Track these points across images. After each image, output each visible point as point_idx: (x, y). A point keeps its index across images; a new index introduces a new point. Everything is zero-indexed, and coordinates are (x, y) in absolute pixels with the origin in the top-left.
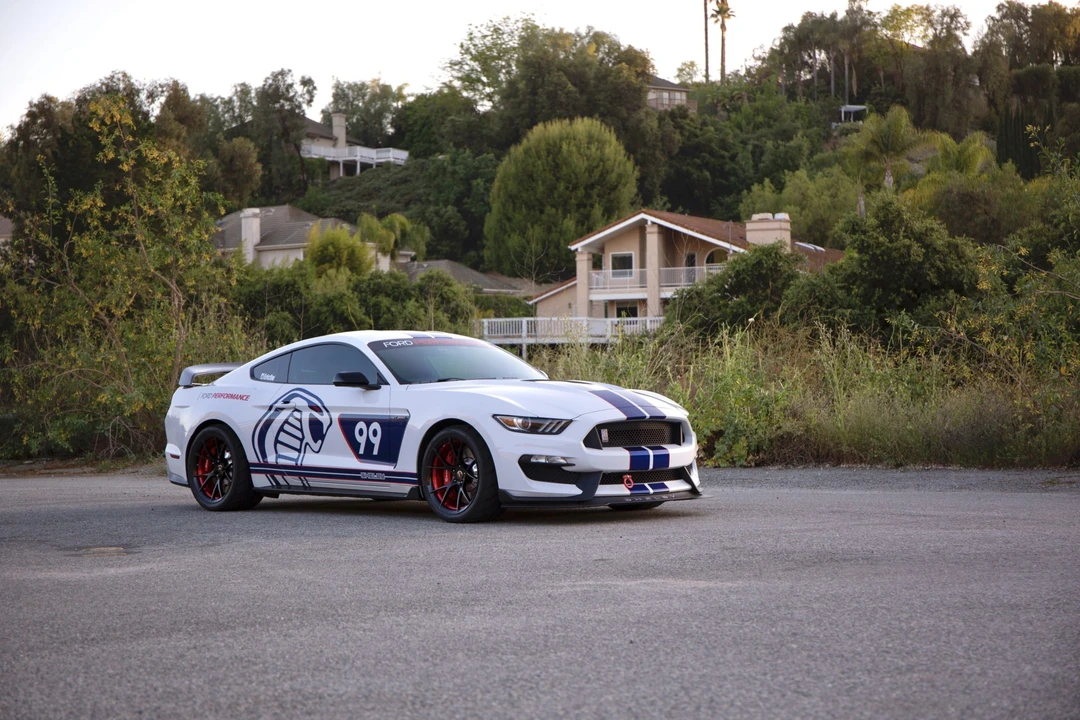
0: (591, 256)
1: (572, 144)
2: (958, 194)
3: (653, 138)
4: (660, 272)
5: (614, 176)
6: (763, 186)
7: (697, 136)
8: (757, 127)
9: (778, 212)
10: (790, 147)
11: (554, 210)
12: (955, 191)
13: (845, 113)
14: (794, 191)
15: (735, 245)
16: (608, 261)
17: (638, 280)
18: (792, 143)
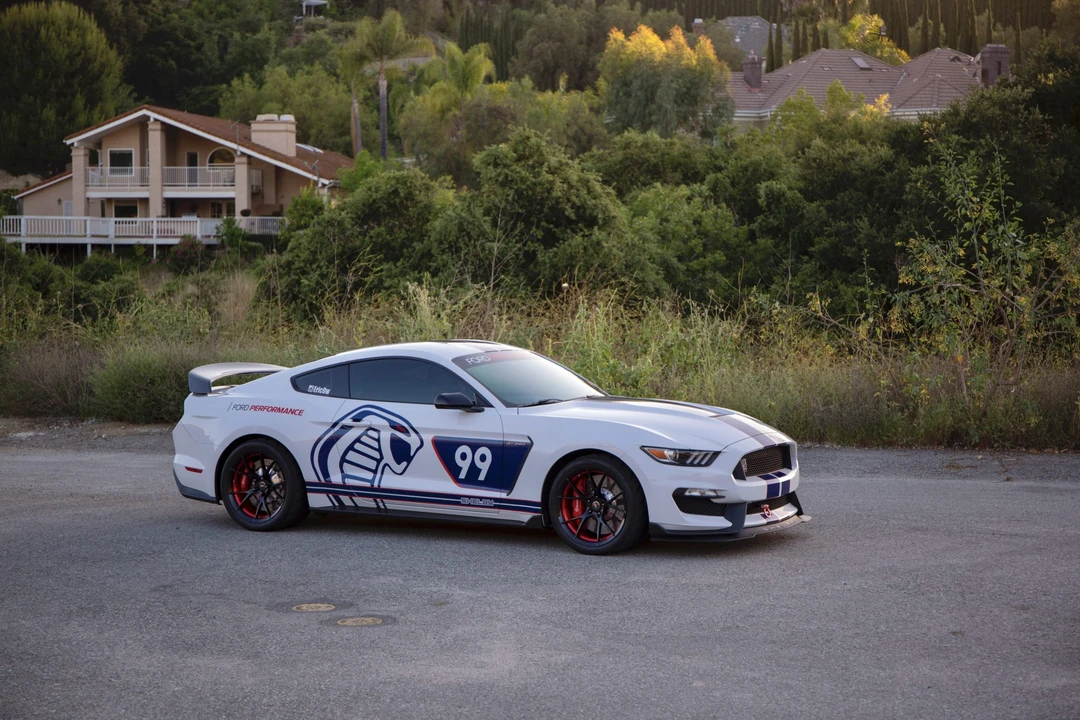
0: (87, 152)
1: (51, 29)
2: (487, 108)
3: (118, 23)
4: (163, 170)
5: (96, 65)
6: (243, 82)
7: (160, 23)
8: (220, 16)
9: (284, 113)
10: (258, 40)
11: (32, 98)
12: (485, 105)
13: (307, 7)
14: (275, 87)
15: (243, 146)
16: (105, 157)
17: (138, 178)
18: (259, 36)
